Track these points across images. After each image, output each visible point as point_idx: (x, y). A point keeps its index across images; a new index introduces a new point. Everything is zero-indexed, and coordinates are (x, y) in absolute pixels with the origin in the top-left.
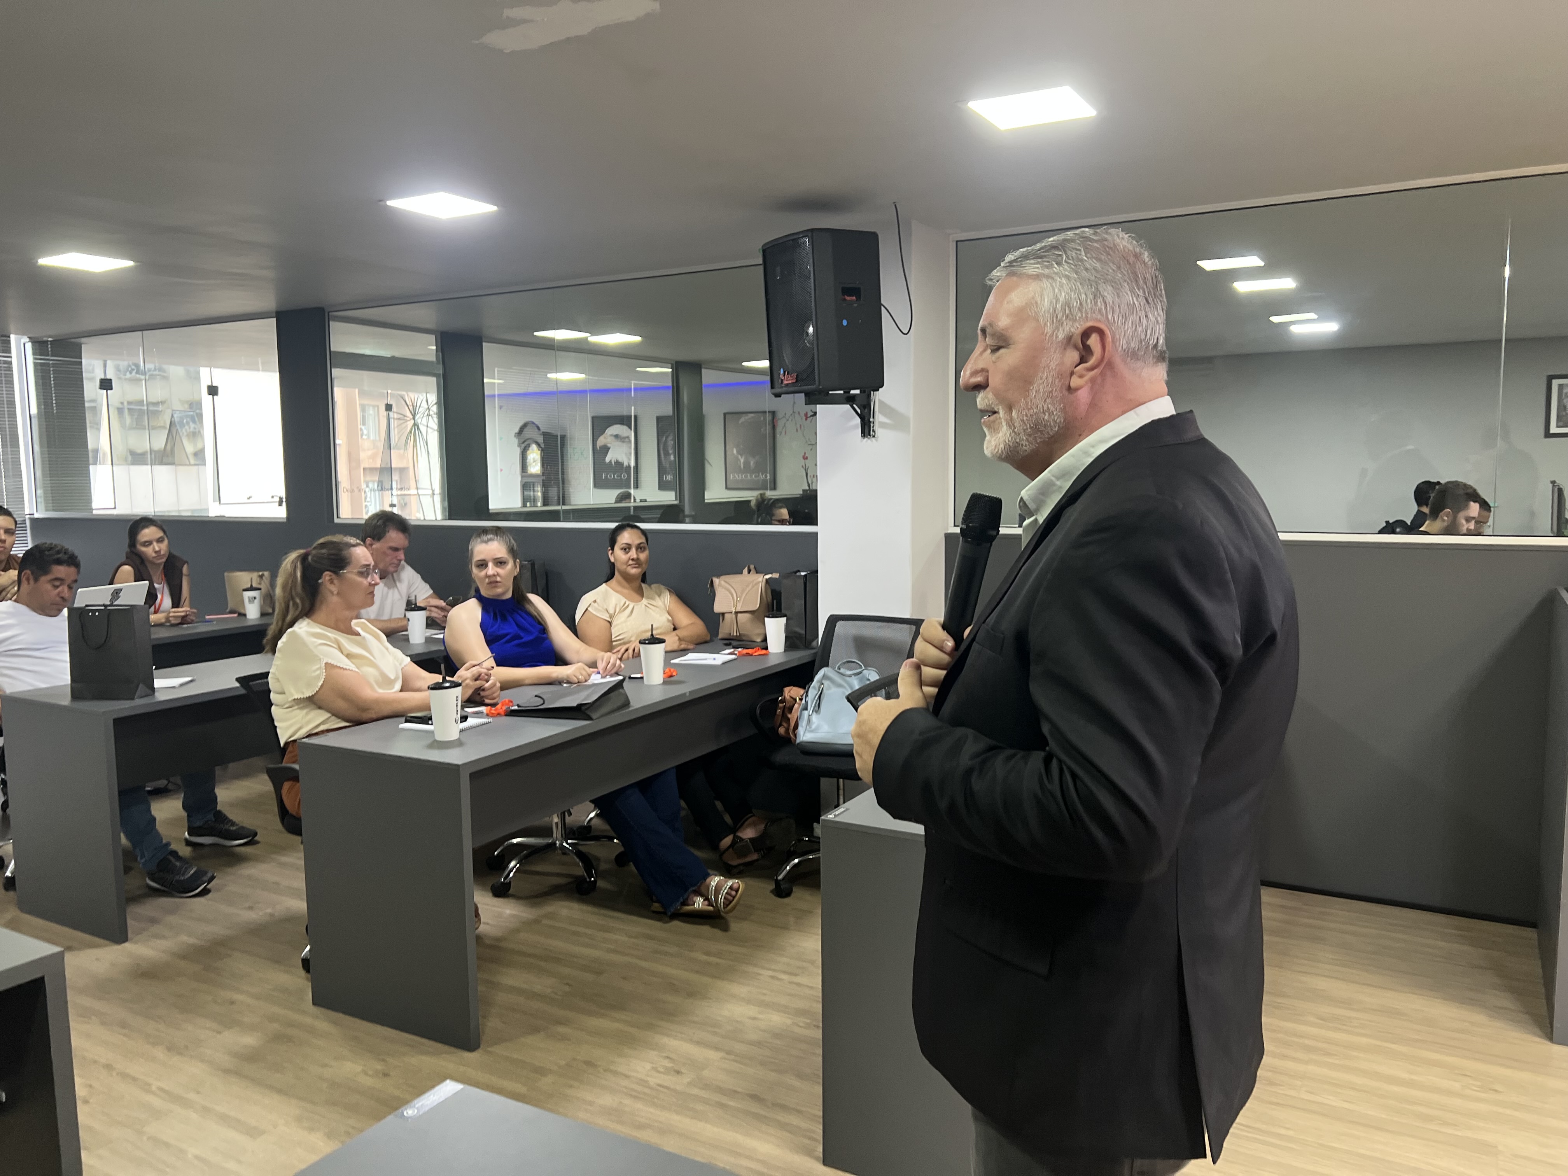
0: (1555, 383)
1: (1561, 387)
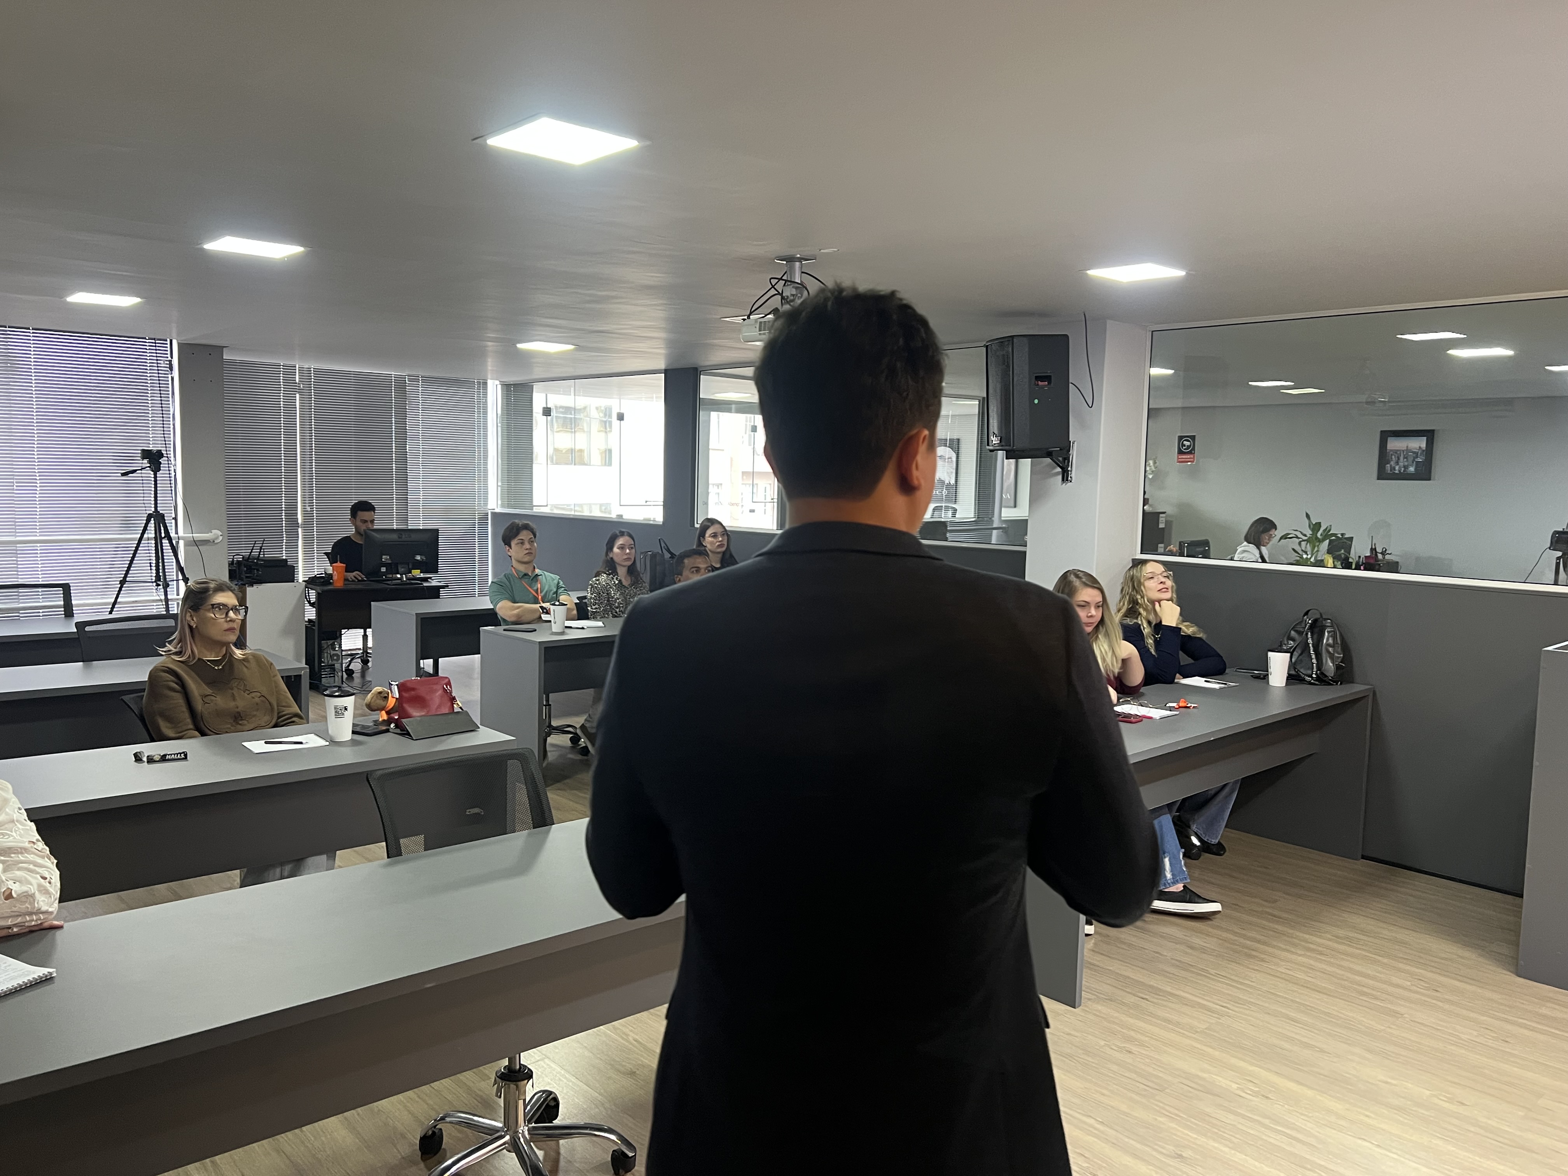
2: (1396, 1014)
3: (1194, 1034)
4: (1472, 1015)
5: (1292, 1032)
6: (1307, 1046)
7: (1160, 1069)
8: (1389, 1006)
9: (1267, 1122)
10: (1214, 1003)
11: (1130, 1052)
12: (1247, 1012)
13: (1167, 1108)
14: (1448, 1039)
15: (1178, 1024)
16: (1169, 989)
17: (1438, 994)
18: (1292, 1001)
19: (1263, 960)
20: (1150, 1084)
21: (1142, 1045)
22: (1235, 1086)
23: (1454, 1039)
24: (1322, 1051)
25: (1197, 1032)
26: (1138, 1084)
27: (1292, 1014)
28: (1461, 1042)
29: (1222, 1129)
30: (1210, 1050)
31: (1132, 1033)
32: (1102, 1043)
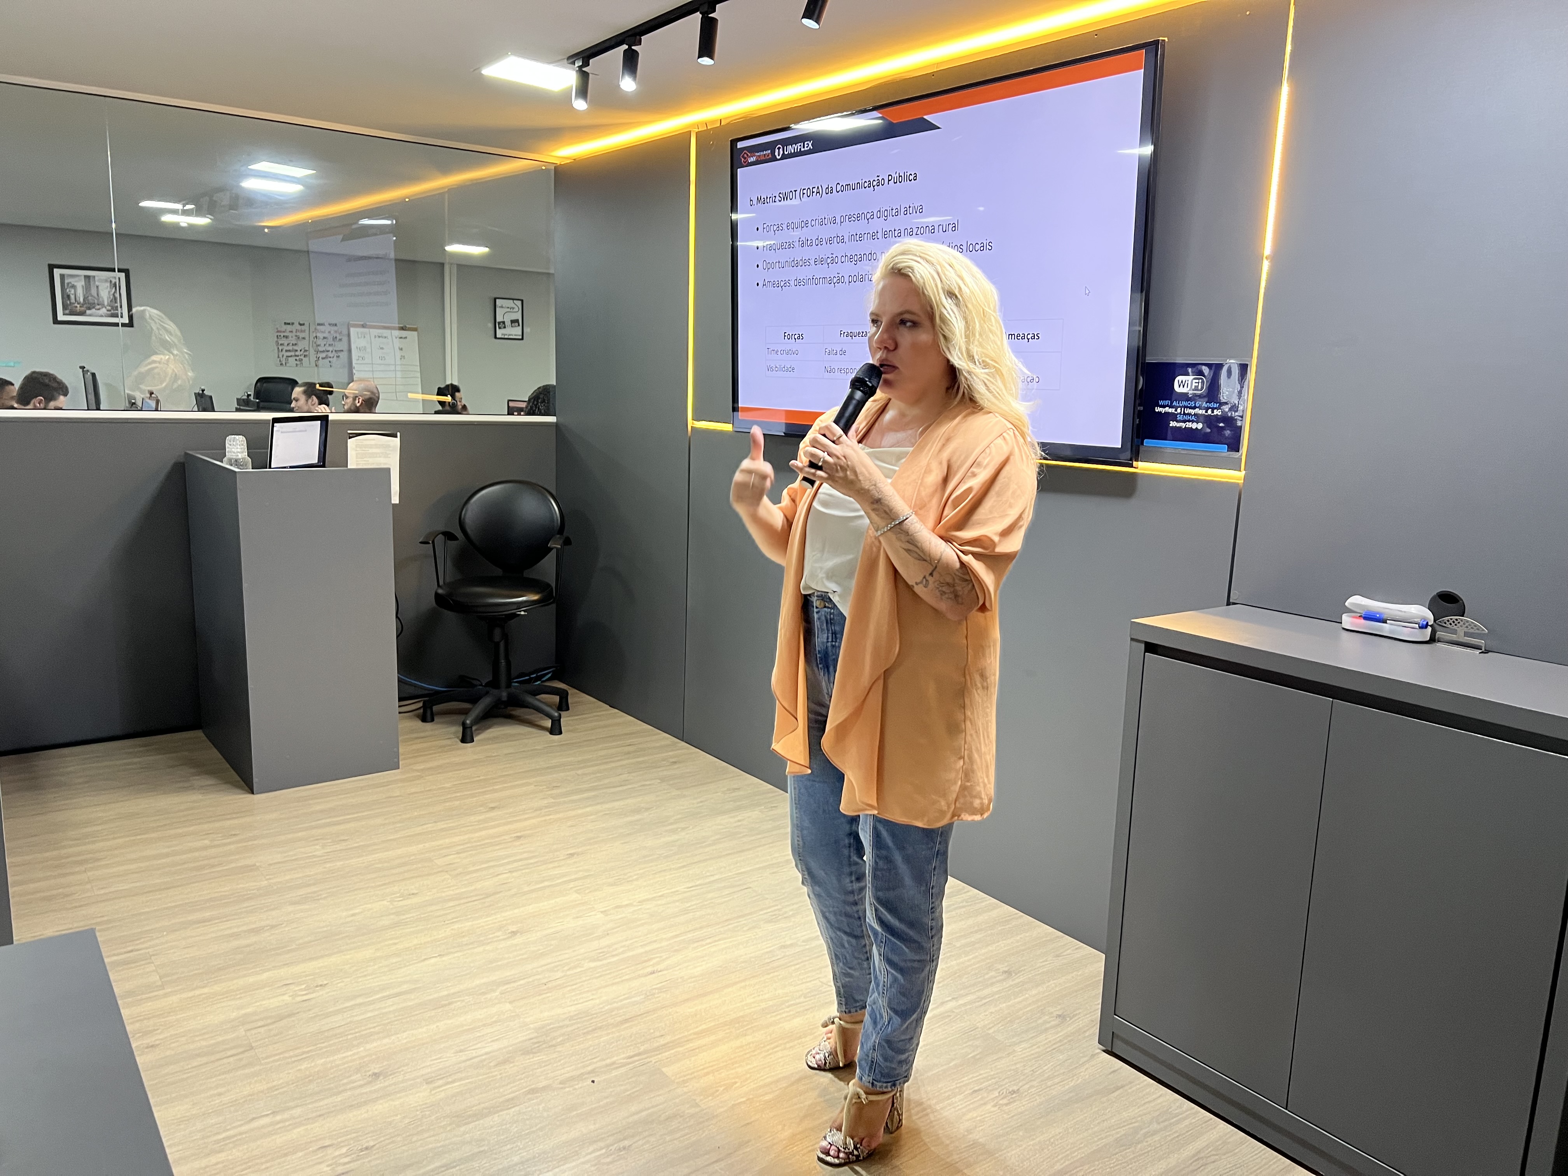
0: (57, 272)
1: (62, 277)
2: (252, 868)
6: (257, 931)
8: (233, 865)
9: (359, 1000)
20: (231, 1052)
22: (286, 997)
23: (317, 859)
24: (271, 927)
29: (351, 1031)
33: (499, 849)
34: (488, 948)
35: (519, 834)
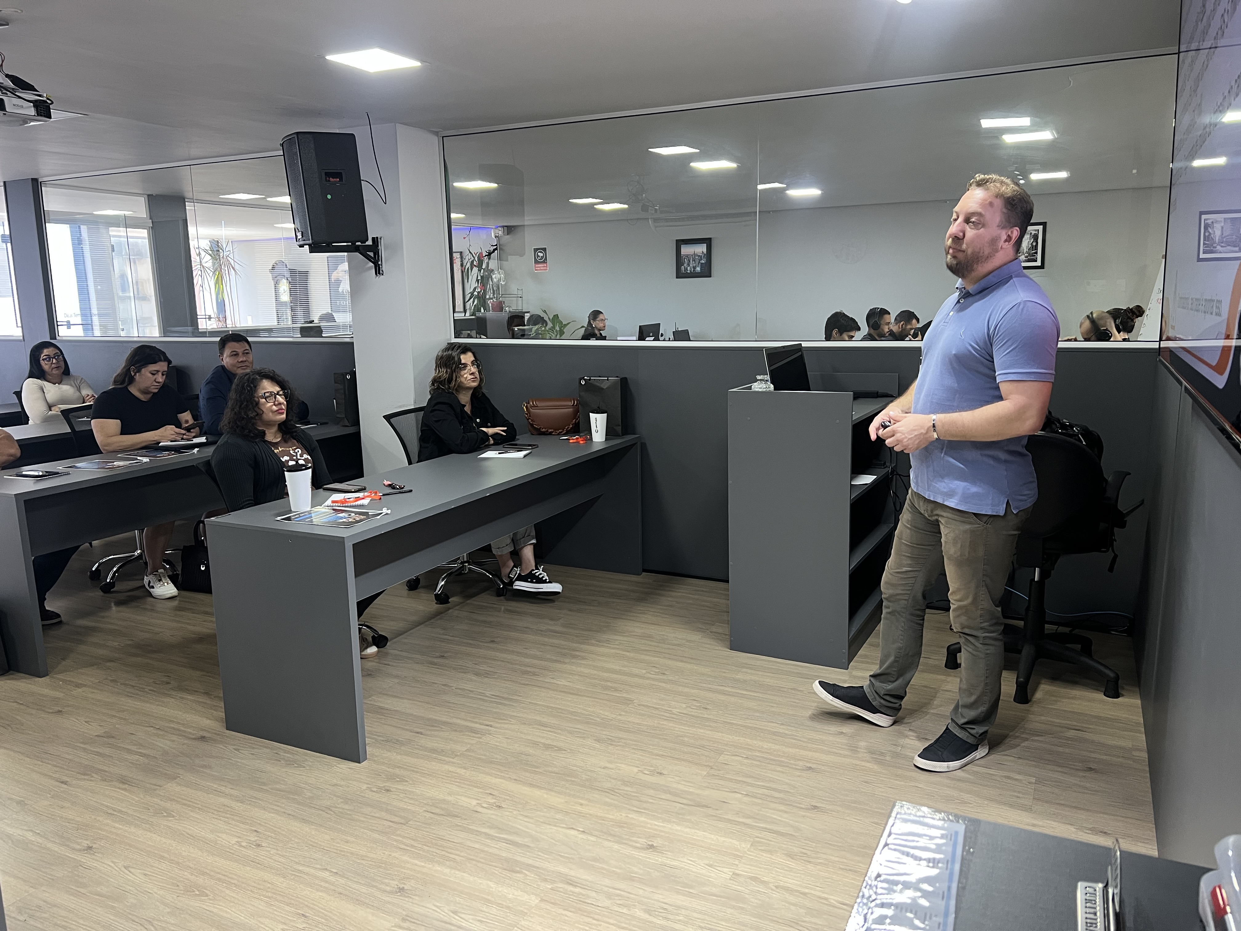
2: (628, 702)
3: (453, 758)
4: (687, 690)
5: (540, 737)
6: (548, 747)
7: (410, 802)
8: (625, 695)
9: (492, 832)
10: (480, 724)
11: (388, 790)
12: (506, 726)
13: (404, 840)
14: (663, 716)
15: (442, 752)
16: (444, 719)
17: (665, 677)
18: (548, 707)
19: (534, 674)
20: (397, 819)
21: (402, 780)
22: (474, 802)
23: (667, 715)
24: (560, 749)
25: (456, 756)
26: (386, 823)
27: (545, 719)
28: (673, 716)
29: (449, 850)
30: (462, 771)
31: (397, 771)
32: (364, 787)
33: (779, 771)
34: (616, 846)
35: (813, 766)
